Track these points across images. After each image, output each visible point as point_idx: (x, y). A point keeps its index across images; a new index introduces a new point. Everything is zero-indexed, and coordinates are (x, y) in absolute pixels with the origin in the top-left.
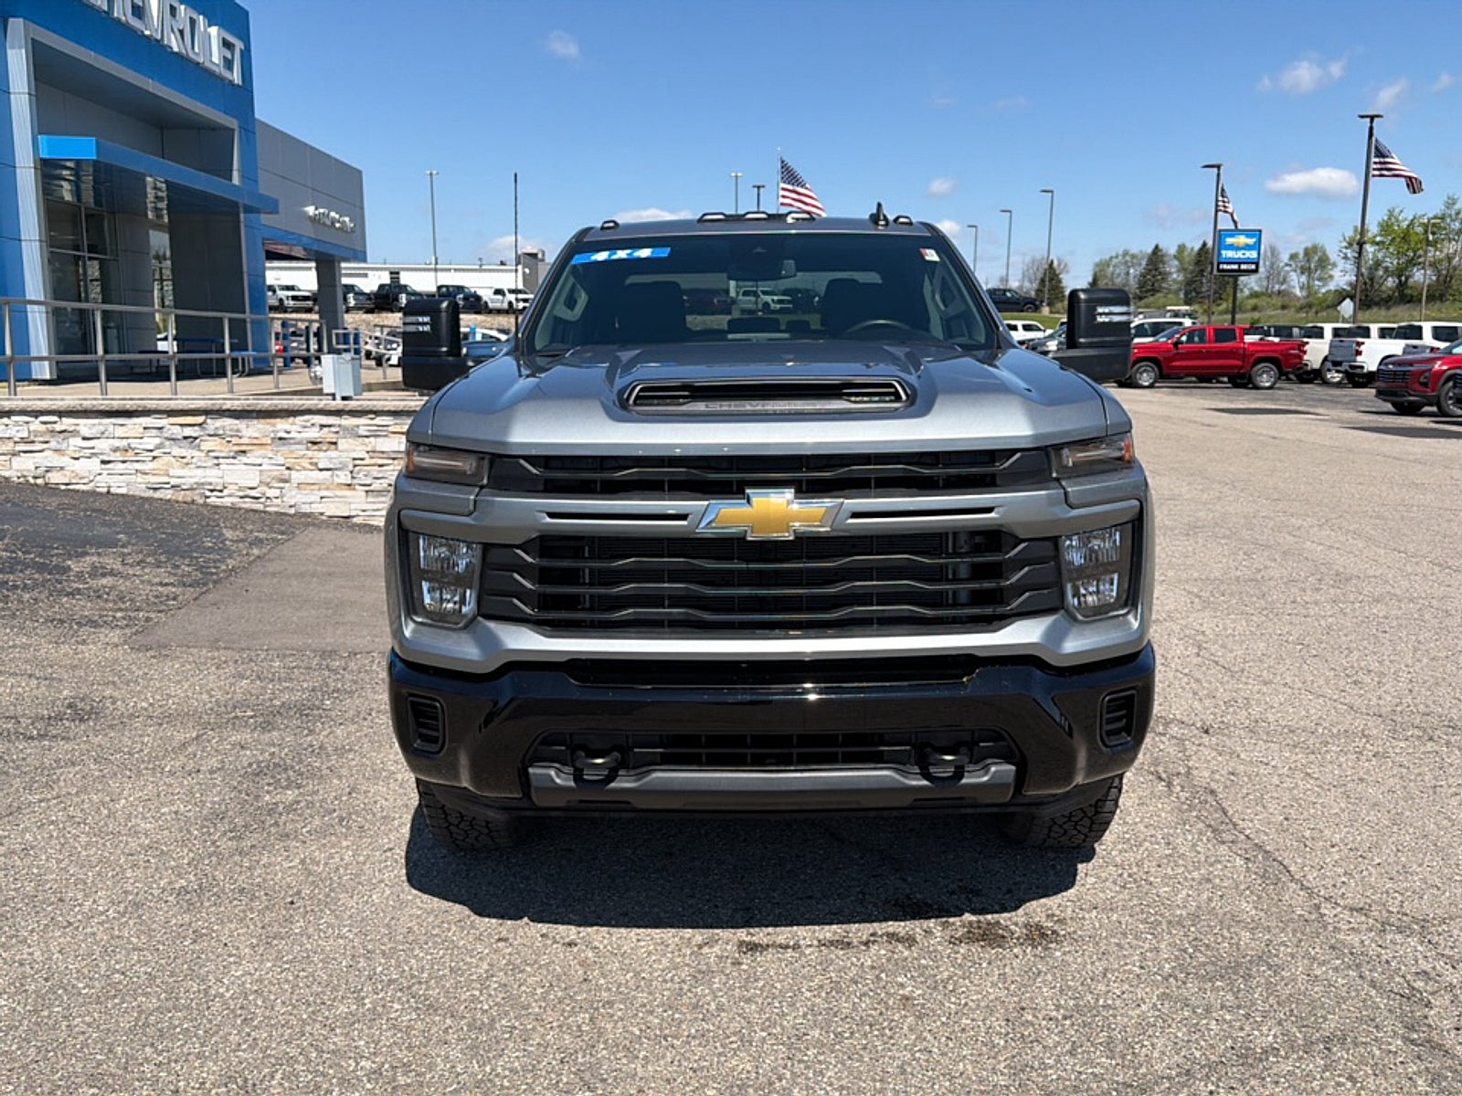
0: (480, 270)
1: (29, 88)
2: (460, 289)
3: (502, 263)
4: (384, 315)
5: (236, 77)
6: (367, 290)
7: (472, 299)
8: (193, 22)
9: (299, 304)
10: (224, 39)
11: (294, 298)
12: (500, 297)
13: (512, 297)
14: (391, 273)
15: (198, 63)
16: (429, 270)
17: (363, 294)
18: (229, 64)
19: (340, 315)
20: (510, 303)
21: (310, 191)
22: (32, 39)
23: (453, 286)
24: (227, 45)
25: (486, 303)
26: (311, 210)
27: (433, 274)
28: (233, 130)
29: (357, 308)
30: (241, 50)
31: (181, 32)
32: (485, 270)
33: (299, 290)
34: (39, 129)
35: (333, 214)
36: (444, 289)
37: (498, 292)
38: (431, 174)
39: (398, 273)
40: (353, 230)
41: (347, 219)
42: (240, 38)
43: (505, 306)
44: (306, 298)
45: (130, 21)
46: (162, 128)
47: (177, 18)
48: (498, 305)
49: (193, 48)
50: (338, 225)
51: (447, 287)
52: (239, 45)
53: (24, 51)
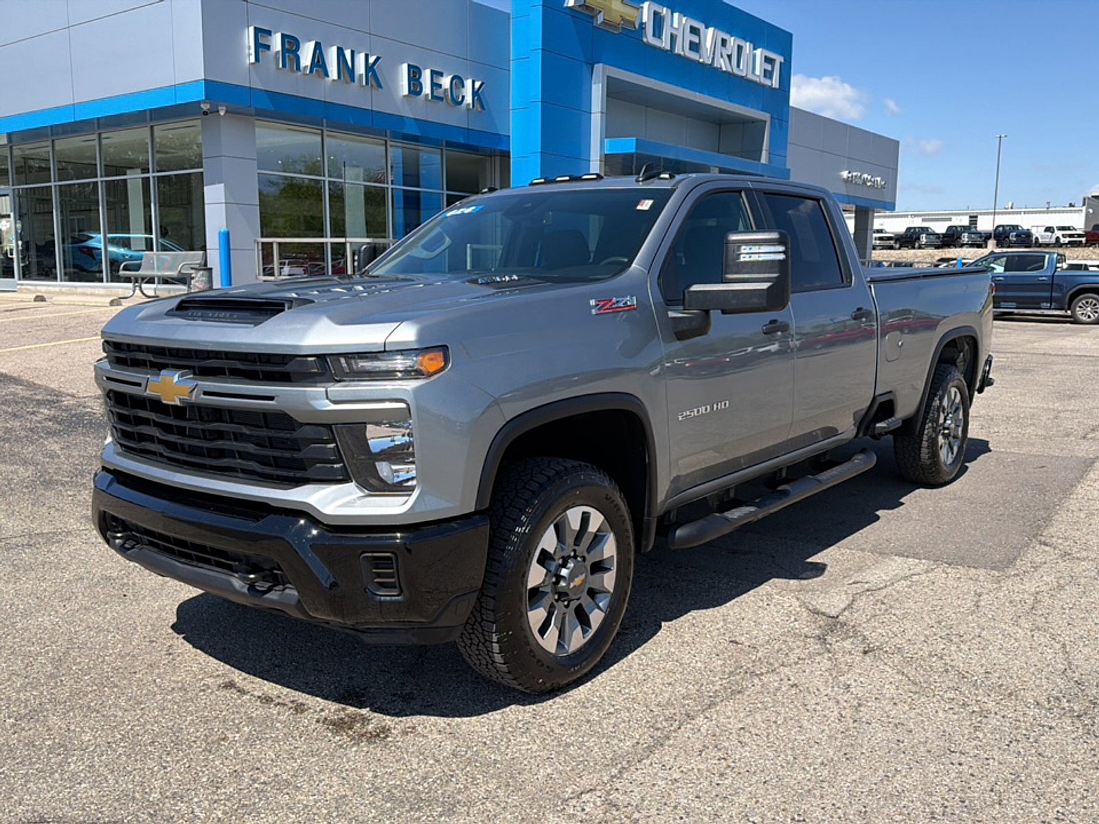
0: (1047, 212)
1: (602, 109)
2: (1015, 227)
3: (1071, 205)
4: (947, 250)
5: (775, 83)
6: (937, 231)
7: (1023, 236)
8: (740, 48)
9: (883, 243)
10: (766, 57)
11: (881, 239)
12: (1049, 234)
13: (1059, 234)
14: (971, 217)
15: (742, 77)
16: (988, 214)
17: (934, 234)
18: (768, 74)
19: (868, 251)
20: (1058, 238)
21: (846, 159)
22: (608, 77)
23: (1008, 226)
24: (768, 60)
25: (1037, 238)
26: (845, 174)
27: (992, 216)
28: (765, 121)
29: (927, 245)
30: (781, 63)
31: (729, 57)
32: (1052, 212)
33: (886, 233)
34: (606, 134)
35: (865, 176)
36: (1001, 229)
37: (1048, 229)
38: (1000, 137)
39: (976, 217)
40: (883, 187)
41: (879, 179)
42: (781, 54)
43: (1053, 240)
44: (890, 239)
45: (687, 54)
46: (720, 125)
47: (727, 46)
48: (1047, 241)
49: (738, 66)
50: (869, 184)
51: (1003, 226)
52: (779, 59)
53: (601, 85)
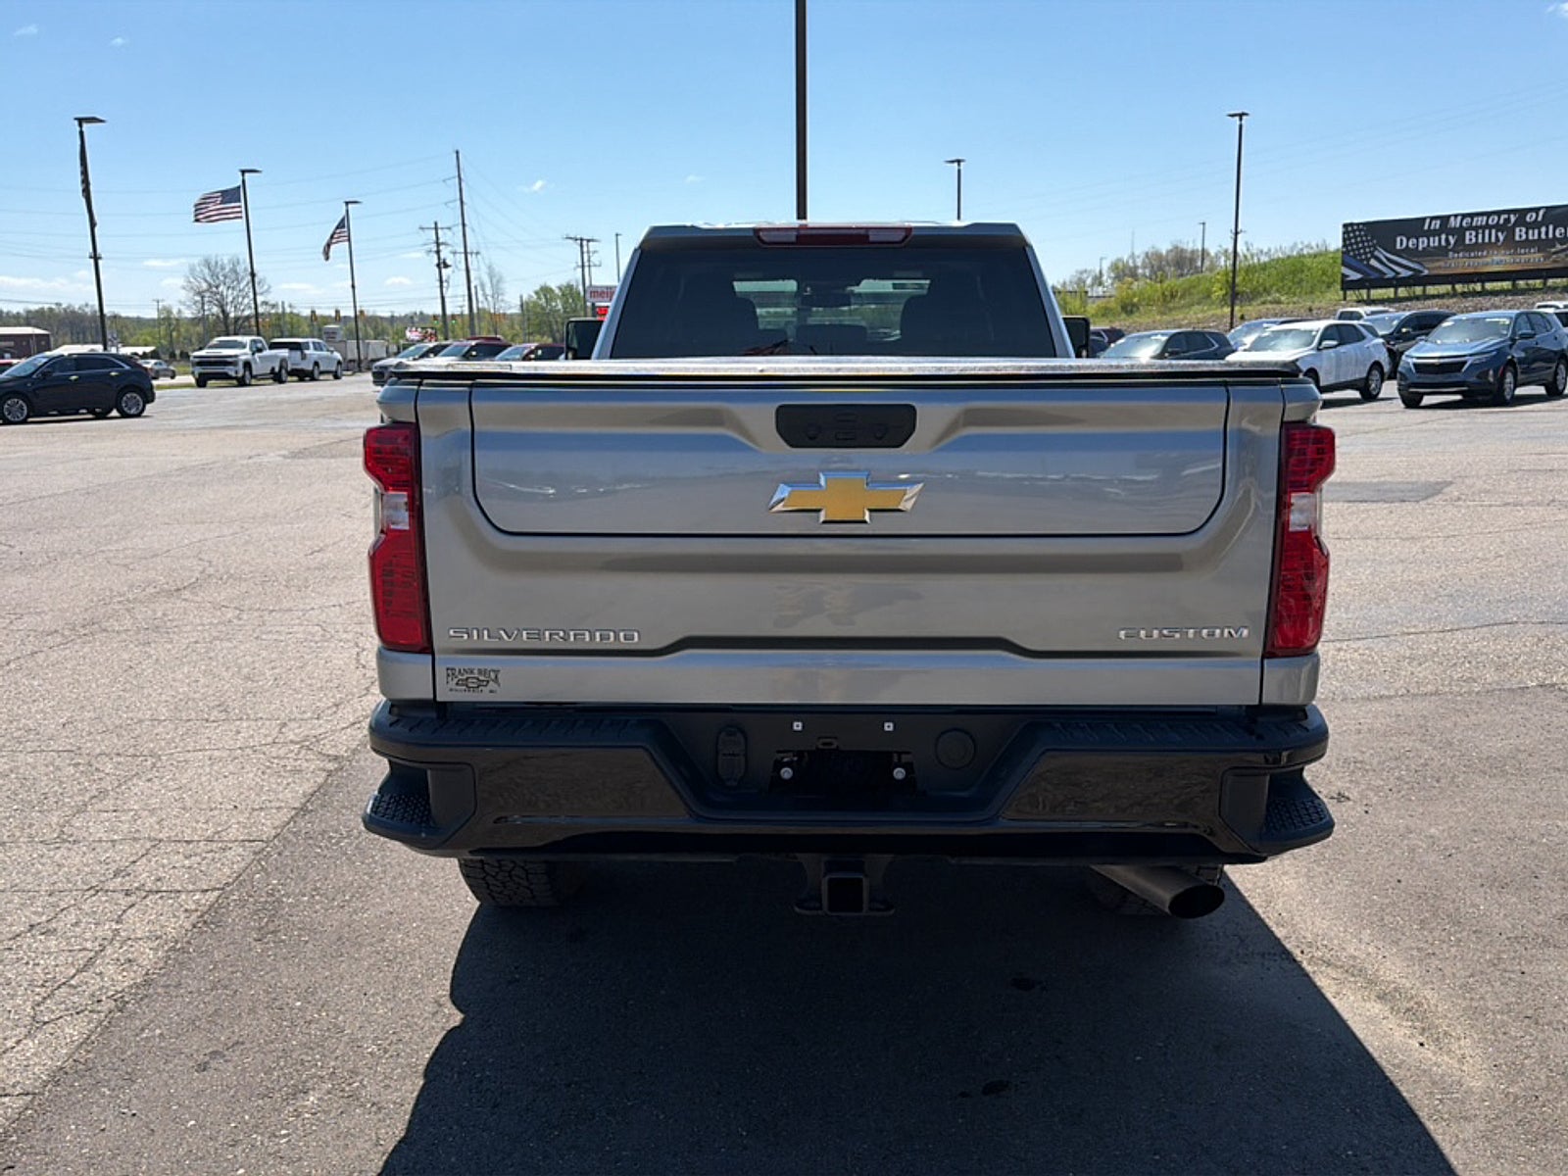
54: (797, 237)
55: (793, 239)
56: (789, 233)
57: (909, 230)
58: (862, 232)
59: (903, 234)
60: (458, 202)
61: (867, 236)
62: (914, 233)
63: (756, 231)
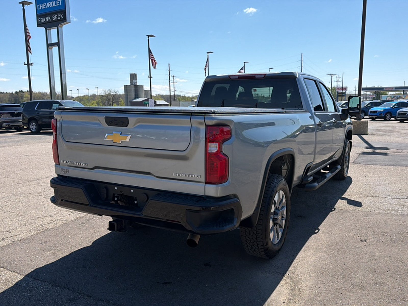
54: (238, 77)
55: (238, 78)
56: (237, 76)
57: (265, 74)
58: (254, 75)
59: (264, 75)
60: (301, 67)
61: (255, 76)
62: (266, 75)
63: (229, 76)
